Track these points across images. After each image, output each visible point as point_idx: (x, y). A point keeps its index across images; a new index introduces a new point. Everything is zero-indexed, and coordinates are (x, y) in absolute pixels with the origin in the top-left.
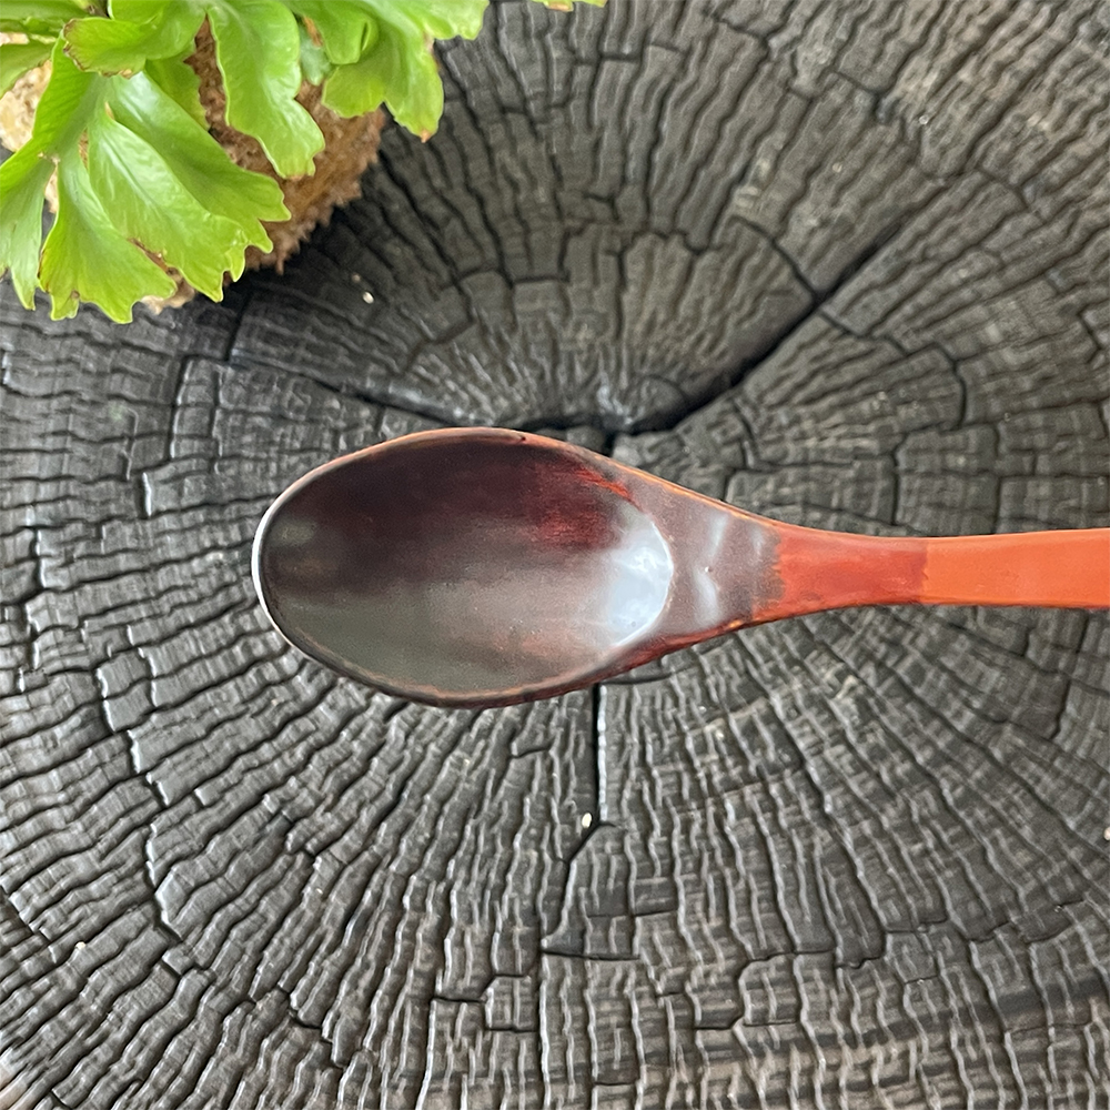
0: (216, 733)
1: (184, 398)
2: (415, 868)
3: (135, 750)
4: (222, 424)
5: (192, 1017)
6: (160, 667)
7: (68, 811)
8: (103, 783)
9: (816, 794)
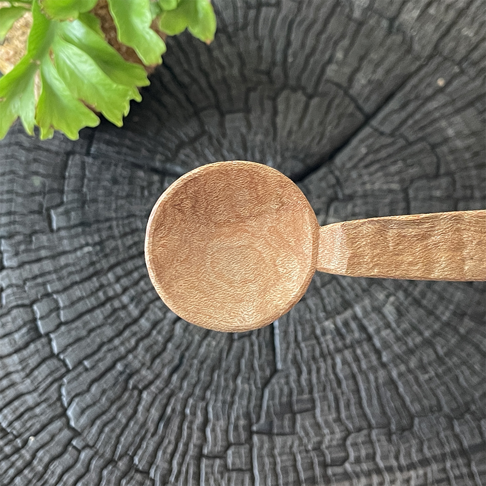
0: (93, 335)
1: (69, 173)
2: (191, 395)
3: (54, 344)
4: (88, 186)
5: (87, 470)
6: (64, 303)
7: (23, 374)
8: (39, 360)
9: (378, 353)
